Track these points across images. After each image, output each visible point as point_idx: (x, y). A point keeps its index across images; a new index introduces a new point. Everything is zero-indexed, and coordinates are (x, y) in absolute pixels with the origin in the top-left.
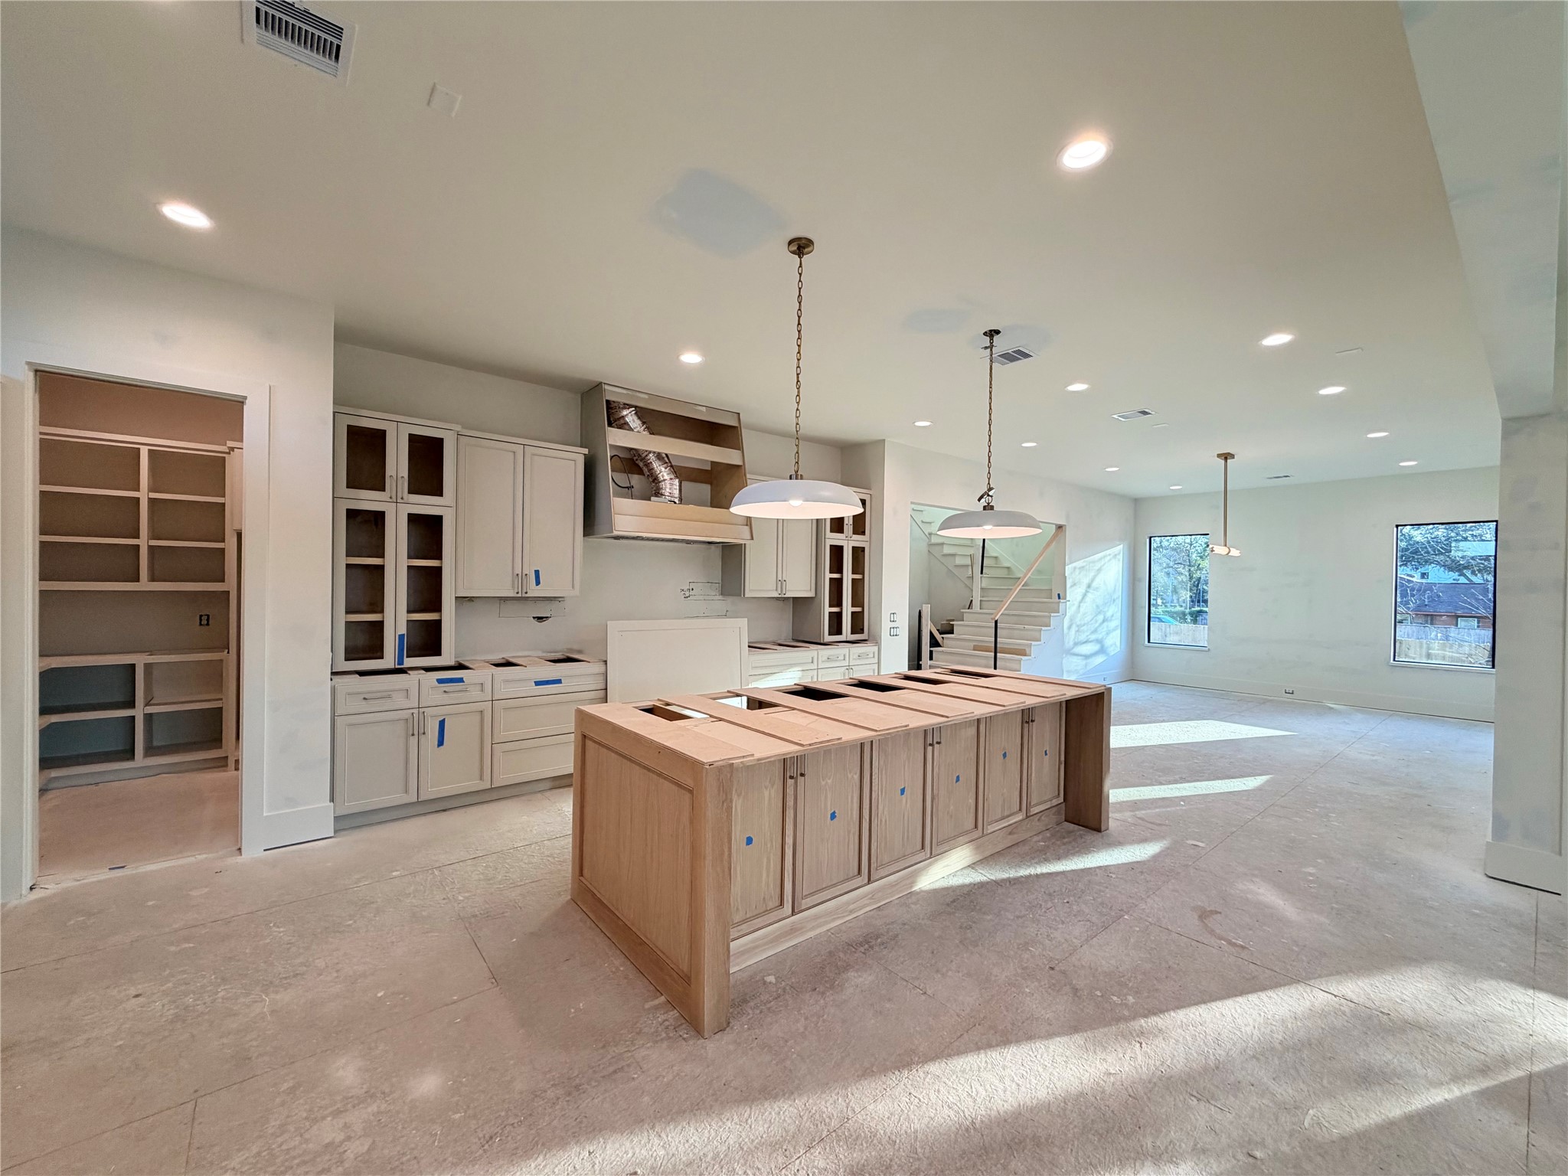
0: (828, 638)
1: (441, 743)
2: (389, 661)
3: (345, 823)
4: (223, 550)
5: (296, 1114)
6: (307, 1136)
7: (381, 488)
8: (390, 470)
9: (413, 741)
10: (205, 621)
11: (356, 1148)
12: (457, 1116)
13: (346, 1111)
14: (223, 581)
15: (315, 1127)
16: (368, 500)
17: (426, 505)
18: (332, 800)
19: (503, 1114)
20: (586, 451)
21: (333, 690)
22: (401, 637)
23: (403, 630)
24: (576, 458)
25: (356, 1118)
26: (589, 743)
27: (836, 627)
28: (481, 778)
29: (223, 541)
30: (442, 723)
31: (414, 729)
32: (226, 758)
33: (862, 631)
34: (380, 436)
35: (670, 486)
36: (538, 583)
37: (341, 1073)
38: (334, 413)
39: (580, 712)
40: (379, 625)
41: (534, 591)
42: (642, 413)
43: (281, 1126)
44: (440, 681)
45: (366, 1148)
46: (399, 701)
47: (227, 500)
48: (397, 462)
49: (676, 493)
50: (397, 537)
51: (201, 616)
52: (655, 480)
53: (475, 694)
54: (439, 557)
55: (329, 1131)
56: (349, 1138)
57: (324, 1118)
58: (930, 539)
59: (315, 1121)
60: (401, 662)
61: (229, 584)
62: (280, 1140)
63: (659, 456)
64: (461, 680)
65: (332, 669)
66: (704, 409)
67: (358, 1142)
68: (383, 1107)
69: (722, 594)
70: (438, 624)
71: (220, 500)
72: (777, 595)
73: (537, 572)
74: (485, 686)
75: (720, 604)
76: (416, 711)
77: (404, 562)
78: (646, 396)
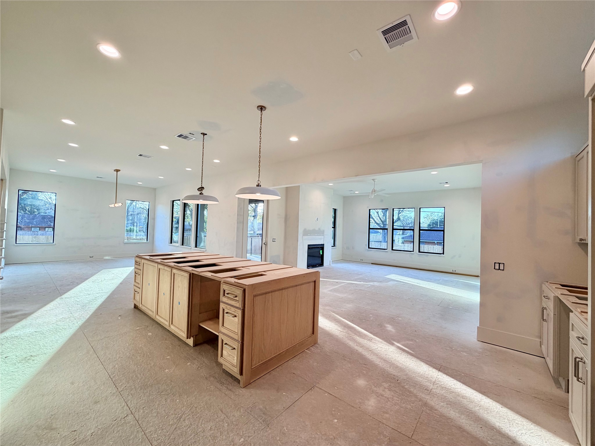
5: (390, 404)
6: (392, 397)
11: (386, 385)
12: (364, 372)
13: (381, 394)
15: (389, 397)
19: (358, 365)
25: (380, 390)
37: (373, 404)
43: (395, 405)
45: (384, 383)
55: (388, 394)
56: (385, 388)
57: (386, 397)
59: (388, 399)
62: (397, 402)
67: (384, 385)
68: (373, 387)
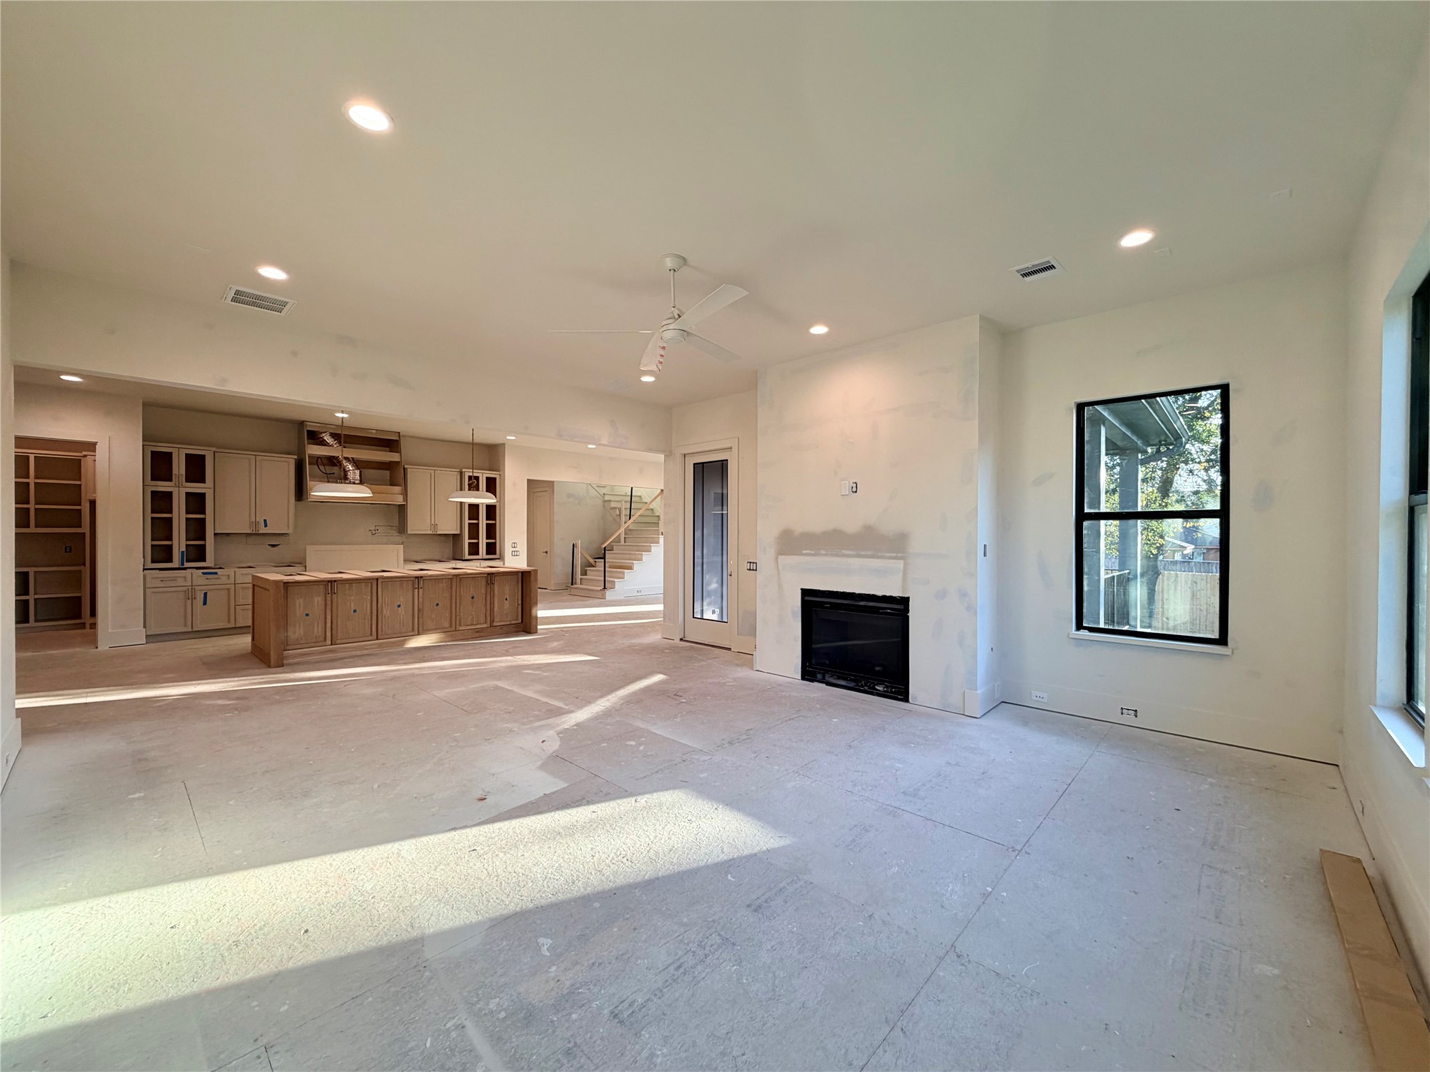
0: (467, 557)
1: (205, 603)
2: (176, 563)
3: (150, 638)
4: (80, 510)
7: (171, 480)
8: (175, 471)
9: (189, 602)
10: (68, 550)
14: (80, 527)
16: (163, 486)
17: (196, 488)
18: (145, 627)
20: (296, 457)
21: (145, 577)
22: (183, 552)
23: (183, 549)
24: (291, 461)
26: (256, 587)
27: (474, 549)
28: (229, 622)
29: (80, 505)
30: (205, 594)
31: (190, 595)
32: (84, 623)
33: (495, 553)
34: (169, 456)
35: (354, 474)
36: (266, 526)
38: (143, 445)
39: (253, 576)
40: (170, 547)
41: (263, 530)
42: (335, 436)
44: (203, 573)
46: (180, 582)
47: (83, 482)
48: (179, 467)
49: (358, 477)
50: (179, 504)
51: (66, 547)
52: (345, 472)
53: (224, 580)
54: (204, 513)
58: (604, 497)
60: (183, 564)
61: (85, 529)
63: (346, 458)
64: (216, 573)
65: (144, 565)
66: (375, 431)
69: (399, 532)
70: (204, 546)
71: (79, 483)
72: (430, 532)
73: (265, 521)
74: (231, 576)
75: (399, 539)
76: (190, 587)
77: (184, 516)
78: (334, 427)
